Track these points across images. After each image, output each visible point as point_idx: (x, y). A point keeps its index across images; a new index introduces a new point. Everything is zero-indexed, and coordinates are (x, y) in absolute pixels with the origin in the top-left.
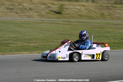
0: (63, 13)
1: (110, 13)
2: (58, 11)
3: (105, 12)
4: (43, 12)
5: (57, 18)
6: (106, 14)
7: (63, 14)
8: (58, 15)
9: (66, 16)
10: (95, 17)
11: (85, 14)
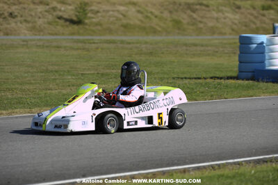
0: (87, 21)
1: (194, 19)
2: (75, 18)
3: (184, 17)
4: (40, 22)
5: (73, 34)
6: (185, 22)
7: (86, 24)
8: (76, 27)
9: (94, 28)
10: (159, 29)
11: (138, 23)
